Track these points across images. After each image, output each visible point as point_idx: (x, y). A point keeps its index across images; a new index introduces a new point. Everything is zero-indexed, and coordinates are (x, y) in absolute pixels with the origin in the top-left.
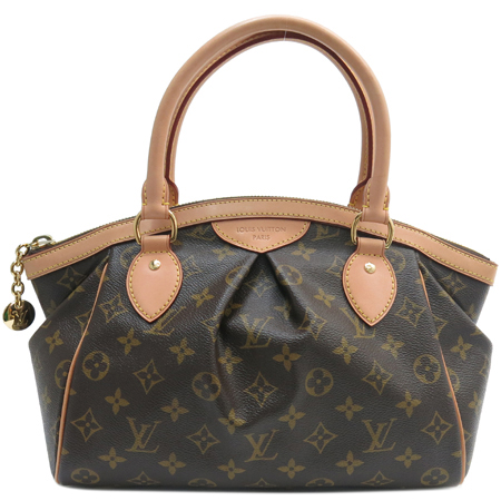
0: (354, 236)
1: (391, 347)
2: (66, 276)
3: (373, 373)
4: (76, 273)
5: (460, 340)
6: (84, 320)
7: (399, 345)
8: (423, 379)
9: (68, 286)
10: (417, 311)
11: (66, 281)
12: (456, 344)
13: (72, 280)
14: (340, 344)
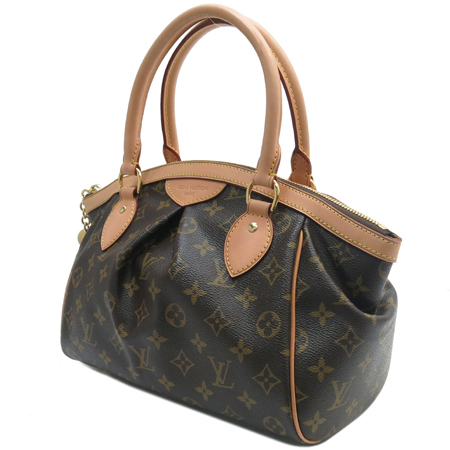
0: (248, 196)
1: (244, 299)
3: (213, 316)
5: (322, 307)
7: (253, 298)
8: (261, 332)
10: (277, 271)
12: (317, 309)
14: (190, 287)
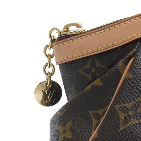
2: (88, 66)
4: (98, 64)
6: (98, 117)
9: (89, 76)
11: (88, 71)
13: (93, 70)
